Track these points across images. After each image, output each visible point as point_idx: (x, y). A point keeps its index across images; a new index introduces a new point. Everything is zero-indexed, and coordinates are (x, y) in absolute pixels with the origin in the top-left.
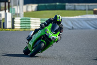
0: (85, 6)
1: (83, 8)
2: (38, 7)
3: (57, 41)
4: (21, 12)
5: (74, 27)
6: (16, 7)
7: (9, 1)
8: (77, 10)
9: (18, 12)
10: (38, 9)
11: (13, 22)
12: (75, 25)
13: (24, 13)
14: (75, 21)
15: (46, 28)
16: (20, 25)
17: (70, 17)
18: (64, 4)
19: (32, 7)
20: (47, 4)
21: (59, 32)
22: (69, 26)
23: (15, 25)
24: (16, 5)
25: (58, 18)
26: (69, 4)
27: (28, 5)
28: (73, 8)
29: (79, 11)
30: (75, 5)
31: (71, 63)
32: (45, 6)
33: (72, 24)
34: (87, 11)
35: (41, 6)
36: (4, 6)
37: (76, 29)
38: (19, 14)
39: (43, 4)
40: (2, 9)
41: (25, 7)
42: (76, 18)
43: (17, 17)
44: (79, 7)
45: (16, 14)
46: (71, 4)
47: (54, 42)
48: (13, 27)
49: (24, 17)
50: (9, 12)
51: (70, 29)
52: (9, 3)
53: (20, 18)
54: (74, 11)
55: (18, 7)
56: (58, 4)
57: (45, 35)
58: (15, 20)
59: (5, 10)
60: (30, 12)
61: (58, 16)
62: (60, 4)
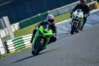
2: (20, 25)
8: (61, 14)
13: (14, 33)
16: (14, 47)
19: (14, 26)
20: (28, 19)
23: (9, 48)
28: (56, 14)
29: (63, 15)
32: (27, 21)
39: (25, 20)
44: (62, 10)
45: (6, 37)
46: (53, 10)
48: (8, 51)
54: (58, 17)
56: (39, 15)
62: (42, 14)
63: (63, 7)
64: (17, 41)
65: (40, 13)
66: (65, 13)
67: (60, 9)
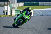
0: (49, 3)
1: (48, 5)
2: (24, 4)
3: (29, 20)
4: (15, 7)
5: (43, 14)
6: (13, 4)
7: (9, 1)
8: (45, 6)
9: (14, 7)
10: (25, 5)
11: (11, 12)
12: (44, 13)
13: (17, 7)
14: (44, 11)
15: (23, 13)
16: (15, 14)
17: (41, 10)
18: (38, 2)
19: (21, 4)
20: (29, 3)
21: (29, 15)
22: (41, 14)
23: (12, 13)
24: (13, 3)
25: (29, 8)
26: (41, 3)
27: (19, 3)
28: (43, 5)
29: (46, 6)
30: (44, 3)
31: (42, 33)
32: (28, 3)
33: (42, 13)
34: (50, 6)
35: (26, 3)
36: (6, 4)
37: (44, 16)
38: (14, 8)
39: (27, 3)
40: (5, 5)
41: (17, 4)
42: (45, 10)
43: (13, 9)
44: (46, 4)
45: (13, 8)
46: (42, 3)
47: (27, 20)
48: (11, 15)
49: (17, 9)
50: (9, 6)
51: (41, 16)
52: (9, 2)
53: (15, 10)
54: (43, 6)
55: (14, 4)
57: (23, 17)
58: (12, 11)
59: (7, 5)
60: (20, 7)
61: (29, 7)
62: (36, 2)
63: (47, 3)
64: (17, 11)
65: (35, 2)
66: (47, 6)
67: (45, 3)
